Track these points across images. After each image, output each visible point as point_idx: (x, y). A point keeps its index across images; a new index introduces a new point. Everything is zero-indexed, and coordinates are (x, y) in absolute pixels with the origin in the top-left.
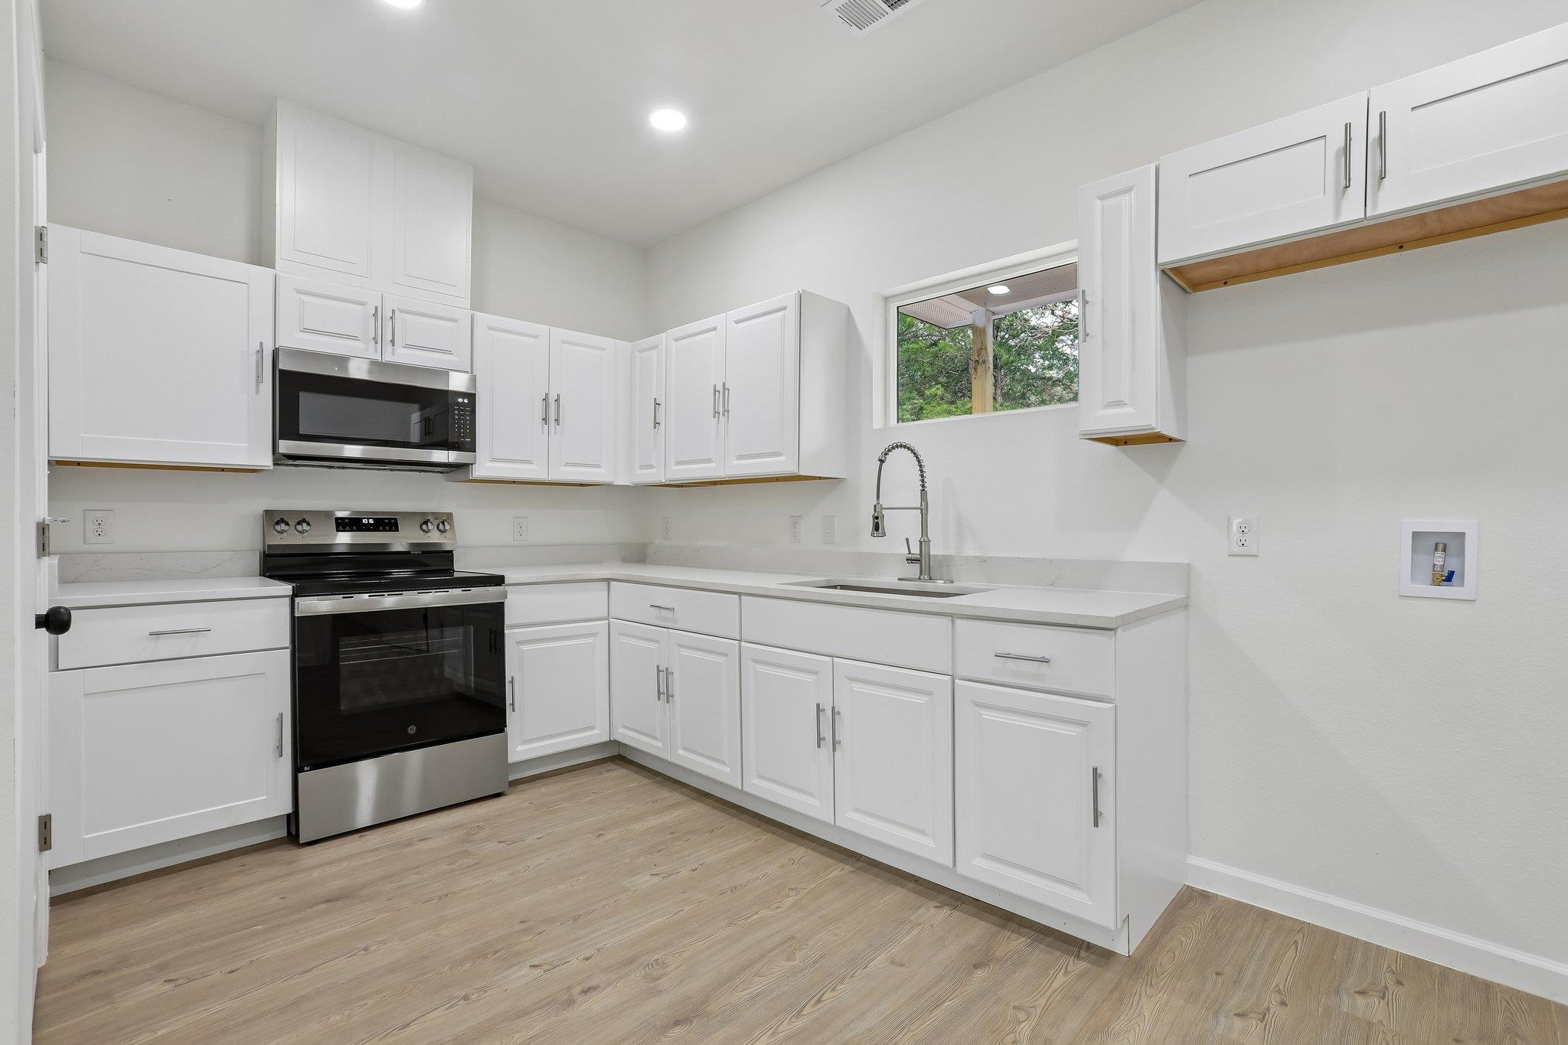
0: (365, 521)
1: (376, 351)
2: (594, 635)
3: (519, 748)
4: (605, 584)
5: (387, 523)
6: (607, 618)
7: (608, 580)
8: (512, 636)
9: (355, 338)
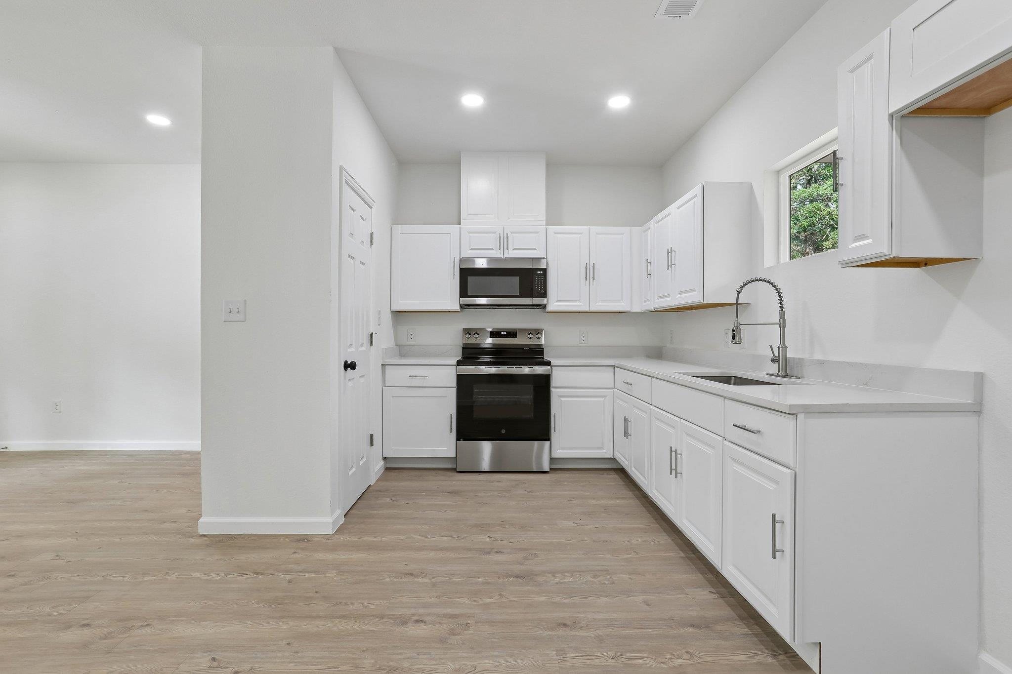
0: (502, 333)
1: (500, 254)
2: (605, 397)
3: (559, 451)
4: (612, 369)
5: (512, 334)
6: (613, 388)
7: (614, 367)
8: (555, 393)
9: (492, 249)
